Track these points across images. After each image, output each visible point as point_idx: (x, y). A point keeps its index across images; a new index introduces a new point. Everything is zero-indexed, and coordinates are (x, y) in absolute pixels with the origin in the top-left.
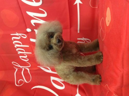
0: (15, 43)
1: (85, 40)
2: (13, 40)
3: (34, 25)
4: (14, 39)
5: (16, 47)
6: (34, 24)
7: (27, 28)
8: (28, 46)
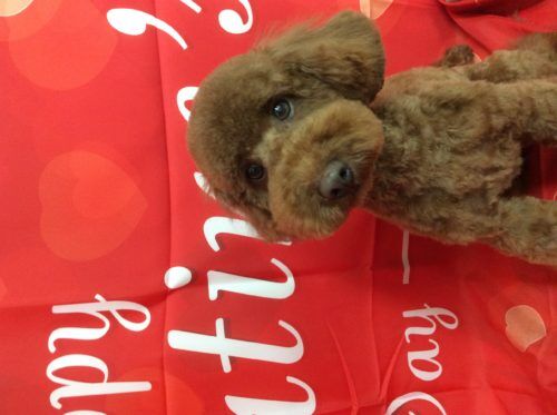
0: (58, 373)
1: (432, 317)
2: (52, 349)
3: (215, 247)
4: (58, 343)
5: (58, 406)
8: (145, 386)
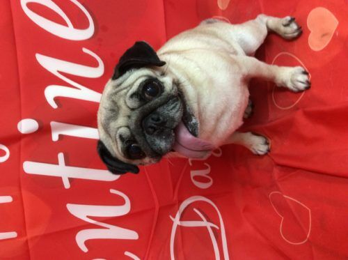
3: (54, 106)
6: (57, 99)
7: (20, 119)
8: (7, 199)
